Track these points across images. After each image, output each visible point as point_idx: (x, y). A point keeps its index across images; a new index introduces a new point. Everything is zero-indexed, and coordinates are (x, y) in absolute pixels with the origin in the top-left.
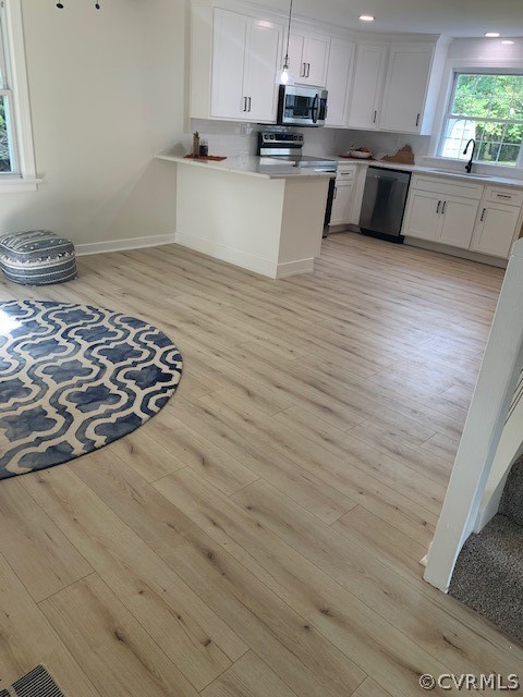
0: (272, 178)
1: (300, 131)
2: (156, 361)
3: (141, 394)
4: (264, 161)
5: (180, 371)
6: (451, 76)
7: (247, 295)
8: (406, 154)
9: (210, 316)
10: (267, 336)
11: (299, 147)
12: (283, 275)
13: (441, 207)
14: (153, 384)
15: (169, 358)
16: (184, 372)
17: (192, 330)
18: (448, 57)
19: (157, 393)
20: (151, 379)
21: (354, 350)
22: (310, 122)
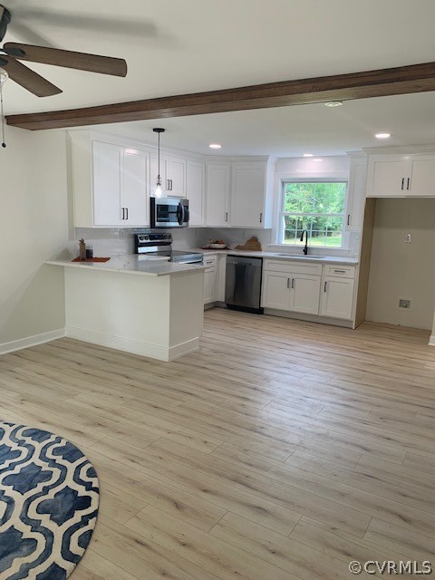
0: (159, 275)
1: (168, 231)
2: (69, 482)
3: (59, 532)
4: (141, 258)
5: (96, 490)
6: (280, 184)
7: (146, 383)
8: (254, 243)
9: (115, 413)
10: (177, 429)
11: (169, 244)
12: (175, 357)
13: (291, 284)
14: (70, 515)
15: (83, 476)
16: (101, 490)
17: (100, 434)
18: (276, 171)
19: (77, 527)
20: (68, 508)
21: (263, 431)
22: (177, 224)
